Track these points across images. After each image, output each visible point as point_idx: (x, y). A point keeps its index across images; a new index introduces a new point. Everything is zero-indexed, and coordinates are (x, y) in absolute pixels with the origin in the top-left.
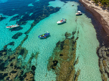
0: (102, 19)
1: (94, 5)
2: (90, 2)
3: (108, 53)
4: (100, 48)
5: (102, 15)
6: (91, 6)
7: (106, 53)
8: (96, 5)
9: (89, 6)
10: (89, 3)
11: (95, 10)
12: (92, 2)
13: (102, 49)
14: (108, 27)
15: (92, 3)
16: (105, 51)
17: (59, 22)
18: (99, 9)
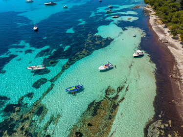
0: (175, 67)
1: (170, 37)
2: (166, 30)
3: (162, 134)
4: (152, 122)
5: (177, 59)
6: (165, 40)
7: (159, 133)
8: (173, 38)
9: (160, 39)
10: (162, 32)
11: (169, 47)
12: (168, 31)
13: (156, 126)
14: (179, 85)
15: (168, 34)
16: (160, 129)
17: (102, 68)
18: (177, 46)
